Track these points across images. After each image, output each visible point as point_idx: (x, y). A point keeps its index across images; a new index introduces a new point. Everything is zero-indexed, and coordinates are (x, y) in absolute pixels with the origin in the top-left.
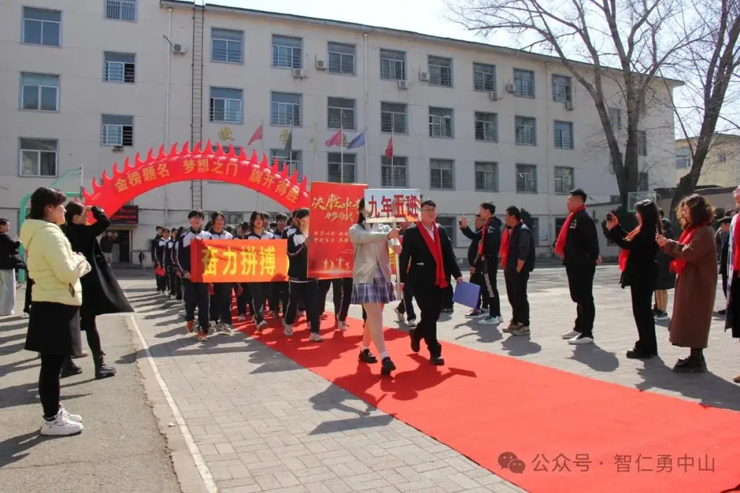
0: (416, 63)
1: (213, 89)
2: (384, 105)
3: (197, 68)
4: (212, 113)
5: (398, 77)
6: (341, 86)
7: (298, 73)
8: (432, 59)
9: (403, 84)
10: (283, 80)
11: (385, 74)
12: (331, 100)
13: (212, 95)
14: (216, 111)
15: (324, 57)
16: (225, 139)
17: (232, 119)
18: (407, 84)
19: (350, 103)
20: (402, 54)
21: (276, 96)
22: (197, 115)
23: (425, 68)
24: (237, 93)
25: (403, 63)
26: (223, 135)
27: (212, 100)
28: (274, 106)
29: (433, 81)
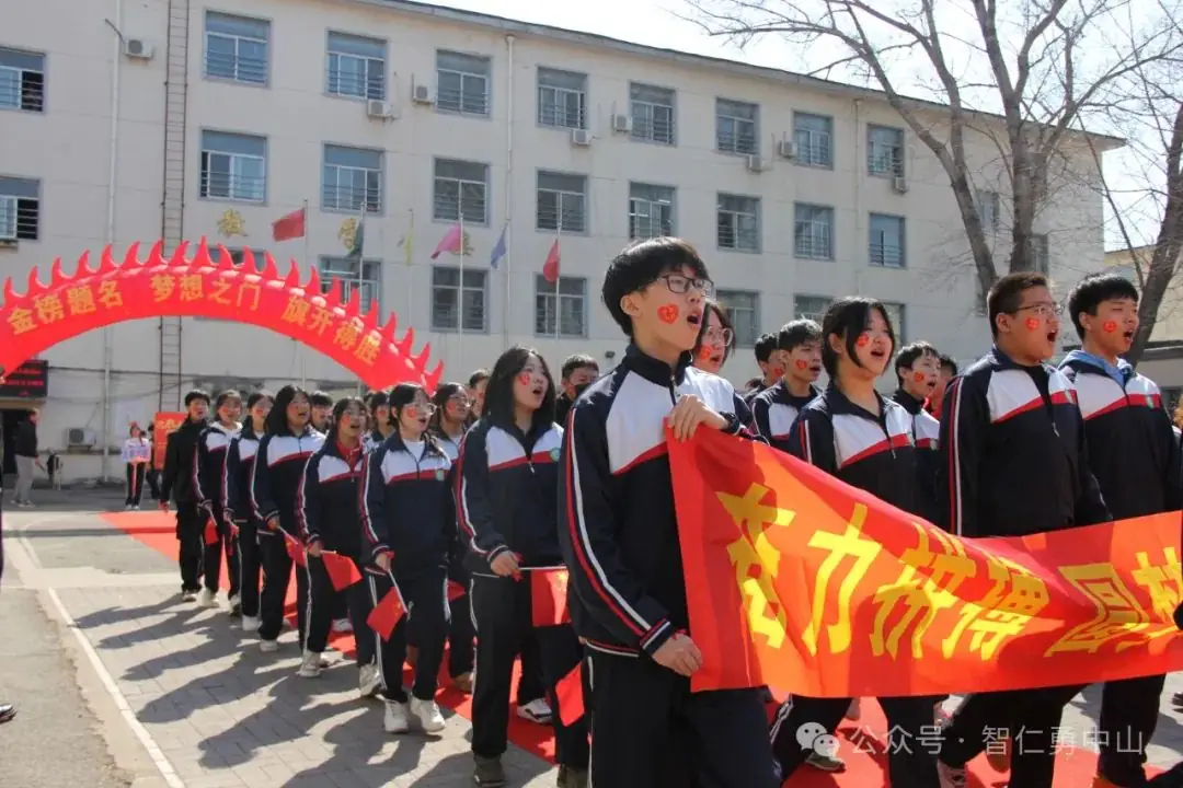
0: (608, 96)
1: (208, 134)
2: (544, 176)
3: (174, 89)
4: (204, 182)
5: (571, 122)
6: (459, 137)
7: (379, 109)
8: (638, 90)
9: (582, 137)
10: (348, 121)
11: (546, 117)
12: (442, 165)
13: (205, 143)
14: (214, 177)
15: (429, 79)
16: (228, 234)
17: (246, 196)
18: (588, 136)
19: (478, 170)
20: (580, 78)
21: (333, 152)
22: (174, 185)
23: (624, 107)
24: (257, 142)
25: (582, 95)
26: (228, 227)
27: (204, 155)
28: (329, 172)
29: (639, 133)
